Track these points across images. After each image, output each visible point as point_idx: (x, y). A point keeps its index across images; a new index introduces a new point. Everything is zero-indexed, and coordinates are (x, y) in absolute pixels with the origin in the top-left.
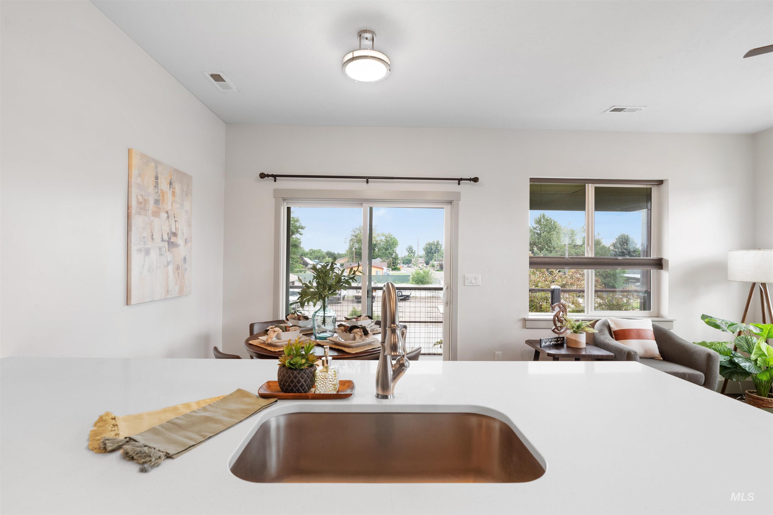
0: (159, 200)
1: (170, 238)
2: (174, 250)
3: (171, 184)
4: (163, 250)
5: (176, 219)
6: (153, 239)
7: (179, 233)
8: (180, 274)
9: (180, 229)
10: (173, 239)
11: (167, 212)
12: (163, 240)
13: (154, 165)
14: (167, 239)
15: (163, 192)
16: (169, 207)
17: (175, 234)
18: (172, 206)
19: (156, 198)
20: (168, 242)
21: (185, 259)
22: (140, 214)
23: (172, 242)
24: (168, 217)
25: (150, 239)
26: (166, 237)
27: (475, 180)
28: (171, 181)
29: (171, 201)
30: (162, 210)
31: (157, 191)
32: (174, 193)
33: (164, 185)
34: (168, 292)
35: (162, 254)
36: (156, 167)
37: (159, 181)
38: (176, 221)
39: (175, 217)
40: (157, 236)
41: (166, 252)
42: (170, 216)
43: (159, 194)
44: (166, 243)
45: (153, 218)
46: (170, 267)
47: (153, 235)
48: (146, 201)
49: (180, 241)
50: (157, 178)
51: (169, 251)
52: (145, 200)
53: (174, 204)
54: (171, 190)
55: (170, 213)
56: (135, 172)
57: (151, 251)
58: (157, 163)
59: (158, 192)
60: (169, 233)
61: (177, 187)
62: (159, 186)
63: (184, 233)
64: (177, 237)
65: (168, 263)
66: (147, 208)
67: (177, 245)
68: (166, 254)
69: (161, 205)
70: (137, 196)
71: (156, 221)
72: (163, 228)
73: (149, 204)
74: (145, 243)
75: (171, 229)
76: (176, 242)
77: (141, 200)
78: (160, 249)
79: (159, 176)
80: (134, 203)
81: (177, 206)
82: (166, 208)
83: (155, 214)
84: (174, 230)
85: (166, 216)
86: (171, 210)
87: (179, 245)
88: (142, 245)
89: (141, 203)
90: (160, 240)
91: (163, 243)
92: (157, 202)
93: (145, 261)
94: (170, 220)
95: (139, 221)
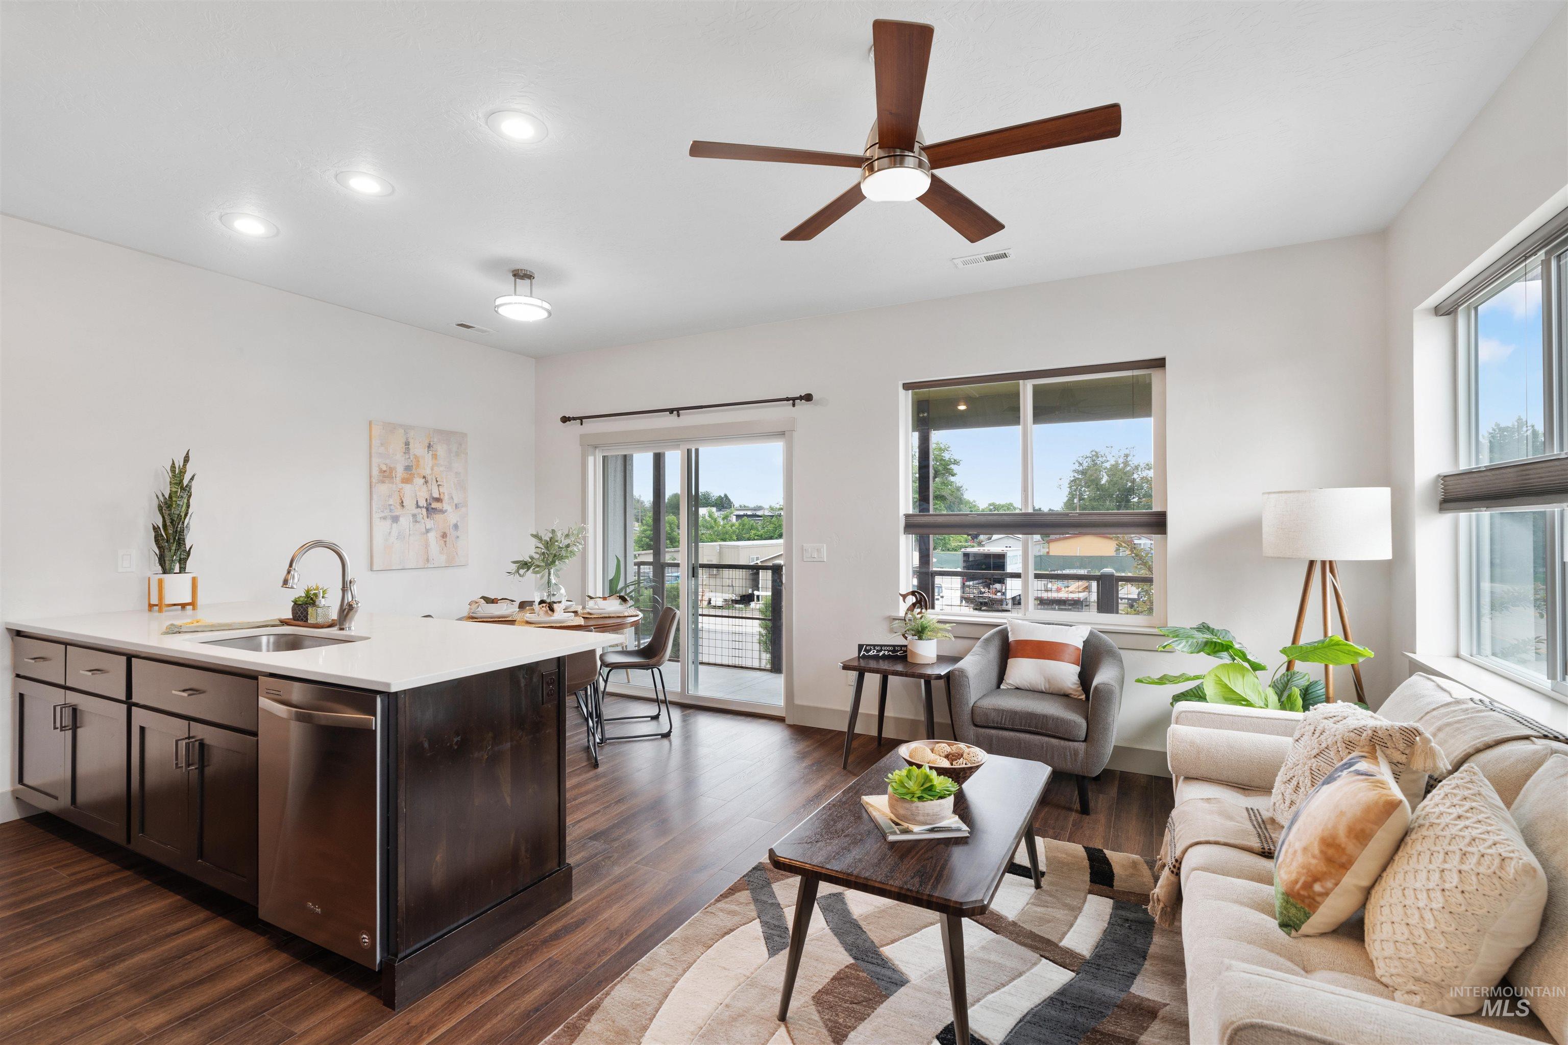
0: (412, 465)
1: (431, 504)
2: (438, 517)
3: (429, 446)
4: (419, 517)
5: (439, 483)
6: (403, 506)
7: (446, 498)
8: (448, 543)
9: (446, 494)
10: (434, 505)
11: (424, 477)
12: (418, 506)
13: (402, 430)
14: (425, 505)
15: (416, 457)
16: (428, 472)
17: (438, 500)
18: (432, 469)
19: (406, 464)
20: (427, 509)
21: (456, 527)
22: (383, 482)
23: (433, 509)
24: (426, 482)
25: (399, 507)
26: (422, 503)
27: (808, 398)
28: (430, 444)
29: (430, 465)
30: (416, 476)
31: (407, 457)
32: (435, 457)
33: (418, 449)
34: (428, 560)
35: (418, 521)
36: (406, 433)
37: (410, 446)
38: (439, 485)
39: (437, 481)
40: (409, 503)
41: (423, 518)
42: (430, 482)
43: (412, 459)
44: (424, 510)
45: (403, 485)
46: (432, 536)
47: (402, 502)
48: (391, 470)
49: (445, 506)
50: (407, 444)
51: (428, 517)
52: (390, 468)
53: (435, 468)
54: (431, 453)
55: (429, 478)
56: (376, 442)
57: (401, 519)
58: (407, 429)
59: (409, 458)
60: (428, 498)
61: (441, 450)
62: (411, 451)
63: (454, 497)
64: (442, 502)
65: (428, 531)
66: (394, 475)
67: (442, 511)
68: (423, 521)
69: (414, 471)
70: (379, 465)
71: (407, 488)
72: (418, 494)
73: (396, 472)
74: (391, 511)
75: (431, 494)
76: (441, 508)
77: (384, 468)
78: (414, 516)
79: (411, 441)
80: (375, 472)
81: (441, 469)
82: (423, 473)
83: (406, 481)
84: (436, 495)
85: (423, 481)
86: (431, 474)
87: (446, 511)
88: (387, 513)
89: (384, 471)
90: (414, 506)
91: (419, 510)
92: (408, 468)
93: (391, 528)
94: (429, 484)
95: (382, 489)
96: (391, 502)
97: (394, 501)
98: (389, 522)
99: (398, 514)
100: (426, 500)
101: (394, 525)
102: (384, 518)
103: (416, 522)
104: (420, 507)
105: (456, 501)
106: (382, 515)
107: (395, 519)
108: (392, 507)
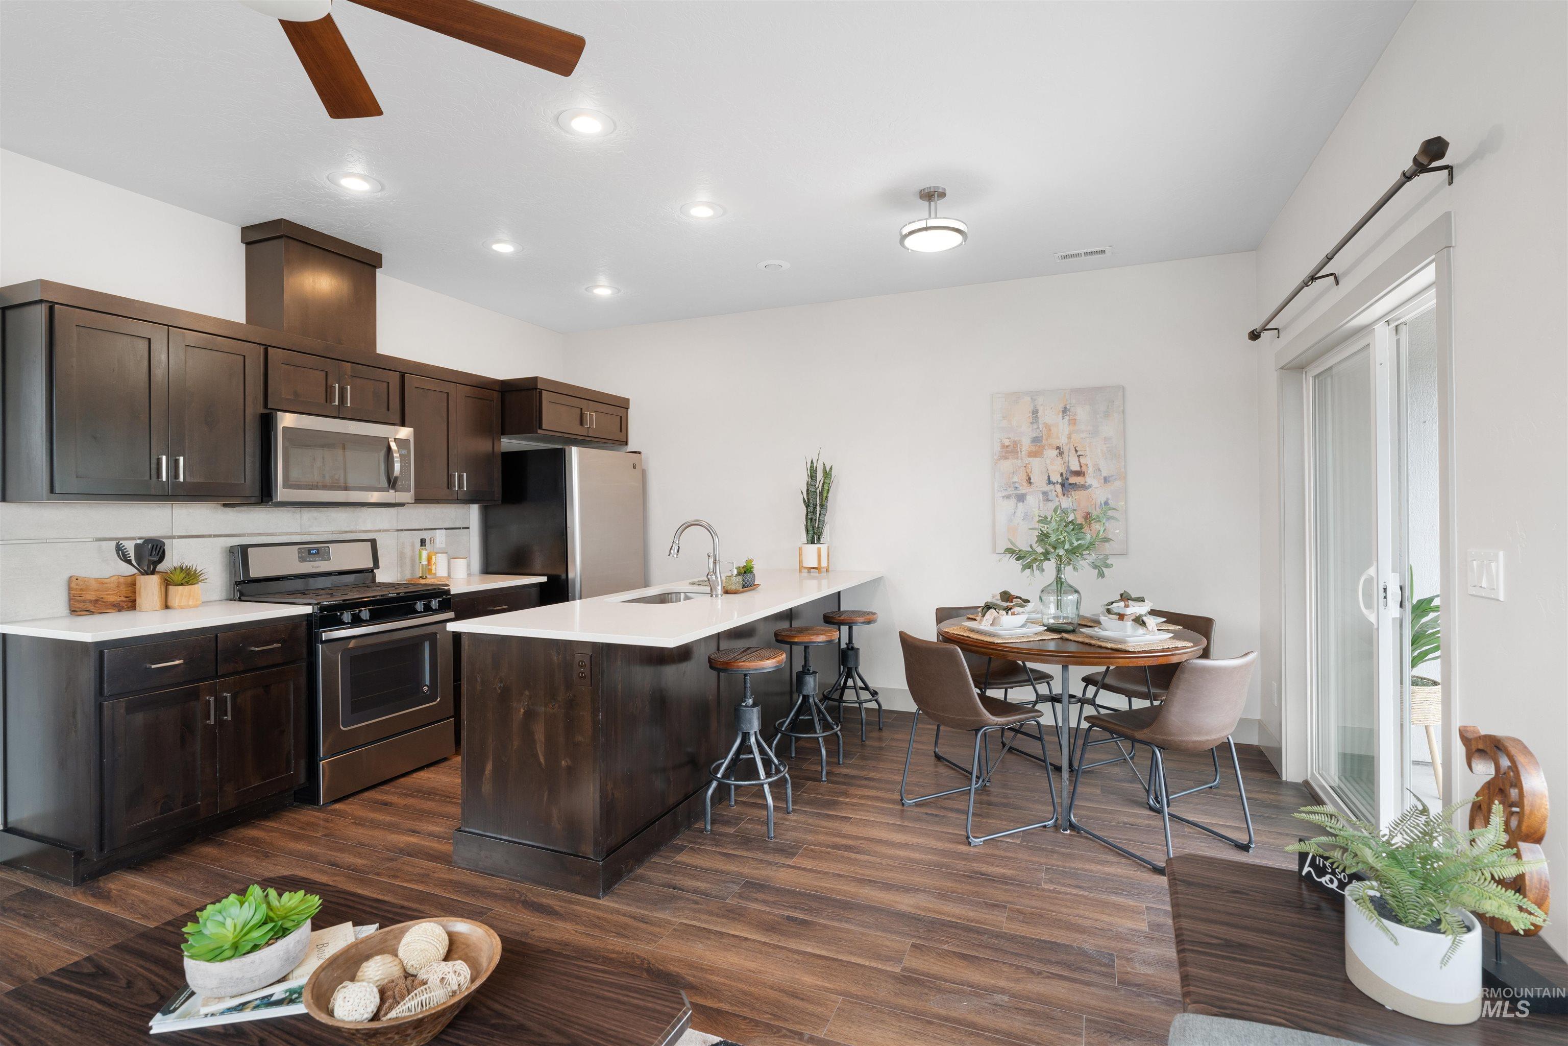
0: (1042, 437)
1: (1068, 479)
2: (1077, 495)
3: (1065, 411)
4: (1052, 495)
5: (1079, 453)
6: (1030, 483)
7: (1090, 470)
9: (1090, 466)
10: (1073, 480)
11: (1058, 448)
12: (1050, 482)
13: (1029, 399)
14: (1060, 481)
15: (1048, 427)
16: (1063, 441)
17: (1078, 473)
18: (1069, 437)
19: (1034, 435)
20: (1063, 485)
21: (1106, 505)
22: (1006, 458)
23: (1070, 484)
24: (1061, 453)
25: (1025, 484)
26: (1056, 478)
28: (1065, 408)
29: (1066, 432)
30: (1046, 447)
31: (1035, 427)
32: (1073, 422)
33: (1049, 416)
35: (1050, 498)
36: (1033, 400)
37: (1039, 415)
38: (1079, 456)
39: (1076, 451)
40: (1039, 479)
41: (1057, 496)
42: (1066, 453)
43: (1041, 429)
44: (1059, 487)
45: (1030, 459)
47: (1030, 479)
48: (1015, 444)
49: (1089, 480)
50: (1035, 412)
51: (1064, 495)
52: (1015, 442)
53: (1073, 436)
54: (1067, 418)
55: (1065, 448)
56: (997, 416)
57: (1028, 497)
58: (1034, 396)
59: (1038, 428)
60: (1064, 472)
61: (1082, 413)
62: (1041, 420)
63: (1102, 469)
64: (1084, 475)
66: (1019, 450)
67: (1084, 487)
68: (1057, 499)
69: (1044, 442)
70: (1001, 441)
71: (1036, 463)
72: (1050, 468)
73: (1021, 445)
74: (1015, 489)
75: (1068, 467)
76: (1082, 482)
77: (1007, 443)
78: (1045, 493)
79: (1040, 409)
80: (997, 448)
81: (1083, 435)
82: (1057, 443)
83: (1033, 454)
84: (1075, 467)
85: (1056, 452)
86: (1069, 443)
87: (1090, 486)
88: (1010, 491)
89: (1007, 447)
90: (1045, 482)
91: (1052, 486)
92: (1036, 440)
93: (1016, 508)
94: (1065, 456)
95: (1007, 465)
96: (1016, 479)
97: (1019, 478)
98: (1013, 501)
99: (1023, 492)
100: (1062, 474)
101: (1020, 504)
102: (1008, 497)
103: (1048, 500)
104: (1053, 483)
105: (1104, 474)
106: (1006, 493)
107: (1021, 498)
108: (1017, 485)
